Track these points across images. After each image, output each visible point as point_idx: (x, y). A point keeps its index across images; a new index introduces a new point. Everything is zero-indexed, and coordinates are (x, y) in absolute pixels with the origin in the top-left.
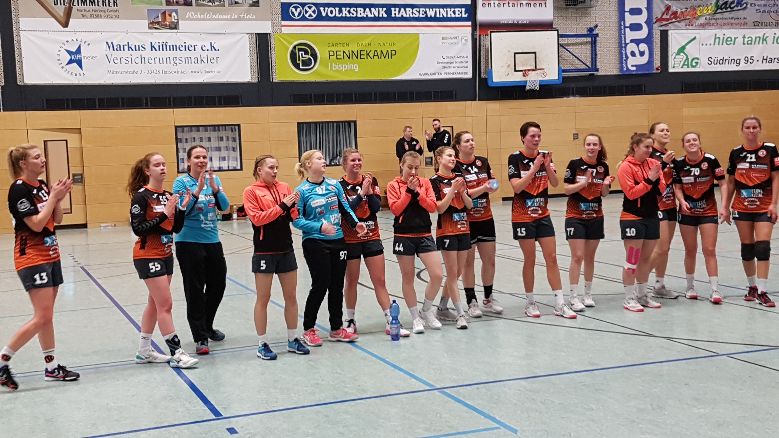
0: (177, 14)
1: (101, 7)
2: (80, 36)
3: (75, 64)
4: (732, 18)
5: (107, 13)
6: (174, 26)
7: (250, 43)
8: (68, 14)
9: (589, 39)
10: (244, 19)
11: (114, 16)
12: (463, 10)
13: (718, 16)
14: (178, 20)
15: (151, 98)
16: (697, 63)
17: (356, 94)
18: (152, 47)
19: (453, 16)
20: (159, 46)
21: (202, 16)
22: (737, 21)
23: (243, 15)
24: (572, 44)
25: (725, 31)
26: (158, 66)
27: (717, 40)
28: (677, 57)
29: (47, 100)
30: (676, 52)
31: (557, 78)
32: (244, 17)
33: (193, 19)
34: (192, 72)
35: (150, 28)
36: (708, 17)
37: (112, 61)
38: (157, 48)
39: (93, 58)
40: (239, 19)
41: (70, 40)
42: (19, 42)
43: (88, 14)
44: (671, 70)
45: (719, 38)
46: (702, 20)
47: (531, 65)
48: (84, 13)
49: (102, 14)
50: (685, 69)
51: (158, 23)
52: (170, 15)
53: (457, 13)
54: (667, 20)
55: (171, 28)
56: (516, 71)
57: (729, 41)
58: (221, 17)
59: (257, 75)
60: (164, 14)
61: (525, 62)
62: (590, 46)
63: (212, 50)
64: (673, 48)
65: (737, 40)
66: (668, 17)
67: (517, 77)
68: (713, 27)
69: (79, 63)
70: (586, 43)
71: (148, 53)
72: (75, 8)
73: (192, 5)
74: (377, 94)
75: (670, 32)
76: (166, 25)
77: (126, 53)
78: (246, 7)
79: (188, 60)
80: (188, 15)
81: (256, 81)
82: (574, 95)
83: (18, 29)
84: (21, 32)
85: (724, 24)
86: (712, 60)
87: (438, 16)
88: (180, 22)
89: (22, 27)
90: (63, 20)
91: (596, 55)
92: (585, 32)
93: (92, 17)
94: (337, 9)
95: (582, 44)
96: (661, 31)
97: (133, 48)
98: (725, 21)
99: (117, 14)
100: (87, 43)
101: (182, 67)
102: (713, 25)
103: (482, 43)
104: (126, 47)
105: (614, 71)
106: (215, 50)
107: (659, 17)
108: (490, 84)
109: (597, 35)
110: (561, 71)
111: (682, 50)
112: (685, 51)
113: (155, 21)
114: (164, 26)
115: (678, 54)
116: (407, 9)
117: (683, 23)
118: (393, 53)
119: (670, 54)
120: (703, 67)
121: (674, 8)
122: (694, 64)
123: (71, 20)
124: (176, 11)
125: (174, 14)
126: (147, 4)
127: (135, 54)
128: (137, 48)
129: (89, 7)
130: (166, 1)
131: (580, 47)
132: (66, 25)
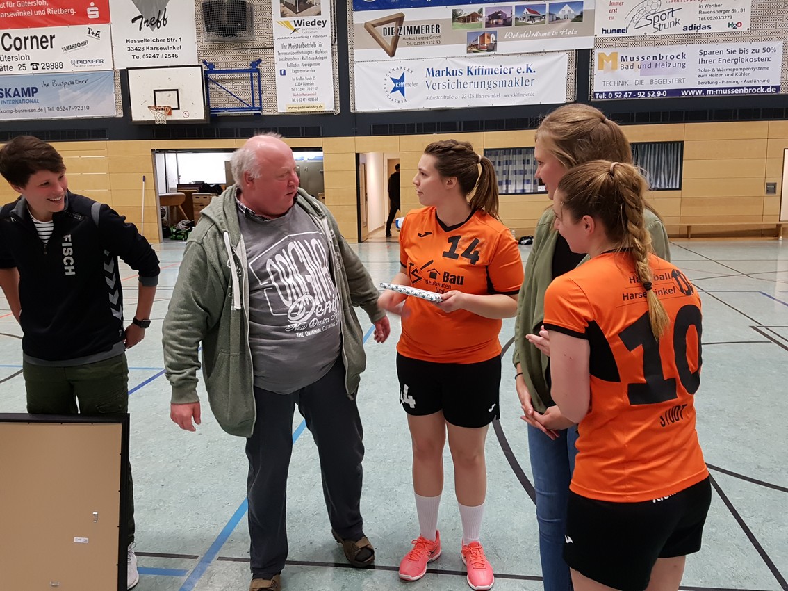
0: (496, 36)
1: (425, 35)
2: (404, 64)
3: (398, 92)
5: (430, 40)
6: (492, 48)
7: (569, 61)
8: (395, 44)
10: (564, 36)
11: (435, 43)
14: (496, 41)
18: (469, 71)
20: (475, 70)
21: (521, 36)
23: (563, 31)
26: (473, 91)
29: (374, 126)
32: (564, 33)
33: (512, 40)
34: (506, 96)
35: (468, 52)
37: (431, 87)
38: (474, 73)
39: (414, 85)
40: (559, 36)
41: (395, 68)
42: (353, 72)
43: (412, 42)
48: (409, 41)
49: (425, 41)
51: (476, 46)
52: (489, 37)
55: (488, 51)
58: (540, 35)
59: (573, 95)
60: (483, 35)
63: (527, 72)
69: (402, 90)
71: (464, 78)
72: (401, 37)
73: (511, 25)
76: (484, 48)
77: (444, 79)
78: (568, 22)
79: (503, 83)
80: (507, 35)
83: (353, 60)
84: (355, 63)
88: (498, 43)
89: (356, 59)
90: (390, 49)
93: (416, 44)
97: (451, 73)
99: (438, 39)
100: (410, 71)
101: (496, 90)
104: (445, 73)
106: (531, 72)
113: (475, 44)
114: (482, 49)
123: (398, 49)
124: (495, 33)
125: (493, 36)
126: (468, 27)
127: (453, 79)
128: (454, 73)
129: (414, 35)
130: (486, 23)
132: (392, 54)
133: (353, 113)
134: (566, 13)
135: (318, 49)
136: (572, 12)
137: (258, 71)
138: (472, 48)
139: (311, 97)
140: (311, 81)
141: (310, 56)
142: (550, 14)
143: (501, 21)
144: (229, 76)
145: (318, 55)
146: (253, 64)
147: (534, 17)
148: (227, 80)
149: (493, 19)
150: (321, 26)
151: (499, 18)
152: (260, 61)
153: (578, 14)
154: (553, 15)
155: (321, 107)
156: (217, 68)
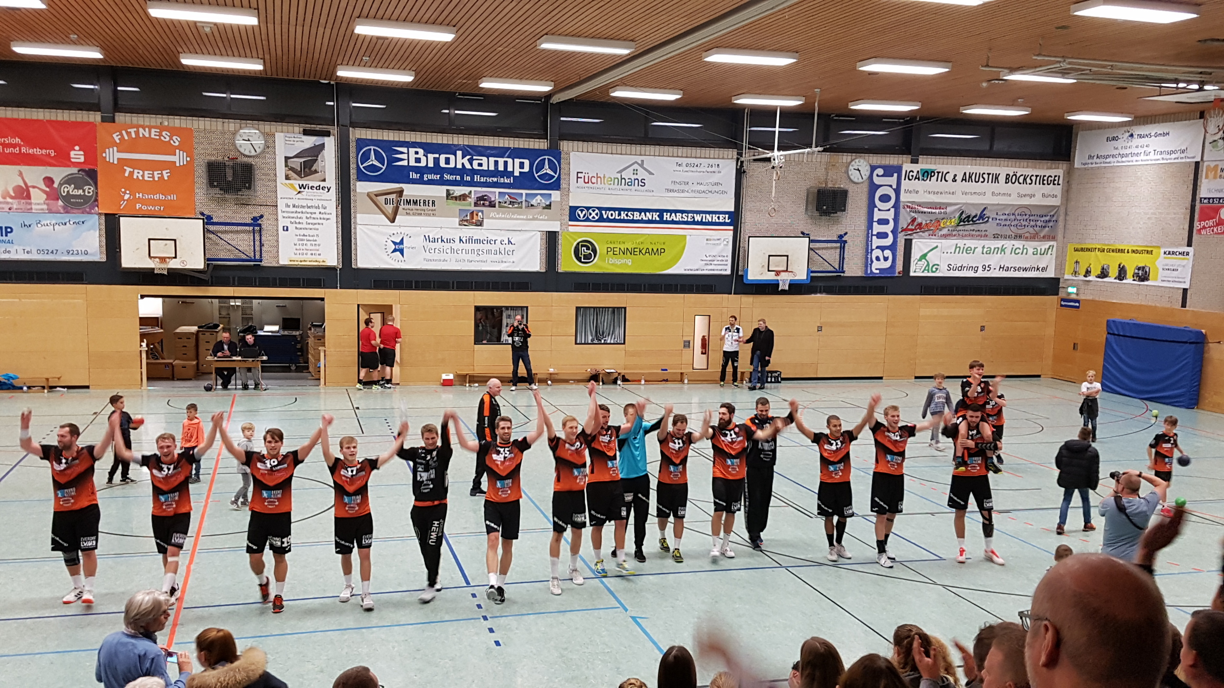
0: (483, 214)
1: (422, 207)
2: (403, 230)
3: (398, 253)
4: (973, 230)
5: (426, 212)
6: (480, 224)
7: (541, 239)
8: (396, 212)
9: (838, 245)
10: (537, 219)
11: (431, 215)
12: (727, 216)
13: (960, 228)
14: (483, 218)
16: (937, 269)
17: (628, 285)
18: (461, 240)
19: (717, 221)
21: (503, 216)
22: (978, 233)
23: (537, 216)
24: (823, 248)
25: (965, 242)
26: (464, 256)
27: (958, 249)
28: (919, 263)
29: (373, 280)
30: (918, 258)
31: (805, 278)
33: (496, 218)
34: (491, 262)
35: (460, 225)
36: (950, 229)
37: (427, 251)
39: (413, 248)
40: (534, 219)
41: (395, 233)
42: (355, 233)
43: (411, 212)
44: (912, 274)
45: (960, 247)
46: (945, 231)
47: (783, 266)
48: (408, 211)
49: (423, 212)
50: (926, 274)
51: (467, 221)
52: (477, 215)
53: (721, 218)
54: (912, 230)
55: (477, 225)
56: (769, 271)
57: (968, 250)
58: (518, 217)
59: (545, 266)
60: (472, 213)
61: (778, 264)
62: (839, 251)
63: (509, 244)
64: (915, 254)
65: (976, 250)
66: (913, 228)
67: (771, 276)
68: (955, 238)
69: (402, 252)
70: (836, 248)
71: (457, 245)
72: (401, 208)
73: (495, 207)
74: (647, 285)
75: (914, 241)
76: (473, 223)
77: (439, 245)
78: (540, 209)
79: (489, 252)
80: (492, 215)
81: (544, 270)
82: (820, 292)
83: (355, 223)
84: (357, 225)
85: (966, 236)
86: (952, 267)
87: (704, 220)
88: (485, 220)
89: (358, 221)
90: (391, 217)
91: (843, 258)
92: (835, 239)
93: (414, 214)
94: (617, 212)
95: (832, 248)
96: (906, 239)
97: (445, 241)
98: (967, 233)
99: (434, 212)
100: (409, 236)
101: (483, 257)
102: (955, 235)
103: (741, 245)
104: (440, 240)
105: (860, 273)
106: (512, 244)
107: (905, 227)
108: (745, 281)
109: (846, 242)
110: (809, 271)
111: (924, 256)
112: (927, 258)
113: (465, 219)
114: (472, 224)
115: (920, 260)
116: (678, 214)
117: (927, 233)
118: (663, 251)
119: (912, 260)
120: (943, 272)
121: (919, 220)
122: (934, 270)
123: (398, 217)
124: (482, 212)
125: (480, 214)
126: (459, 204)
127: (447, 246)
128: (449, 241)
129: (412, 207)
130: (475, 203)
131: (829, 251)
132: (393, 221)
133: (354, 269)
134: (539, 201)
135: (323, 211)
136: (543, 201)
137: (260, 225)
138: (463, 222)
139: (313, 252)
140: (315, 238)
141: (313, 216)
142: (526, 201)
143: (487, 203)
144: (227, 228)
145: (322, 216)
146: (255, 219)
147: (513, 202)
148: (226, 232)
149: (480, 200)
150: (325, 192)
151: (485, 200)
152: (262, 216)
153: (548, 203)
154: (529, 202)
155: (324, 261)
156: (215, 220)
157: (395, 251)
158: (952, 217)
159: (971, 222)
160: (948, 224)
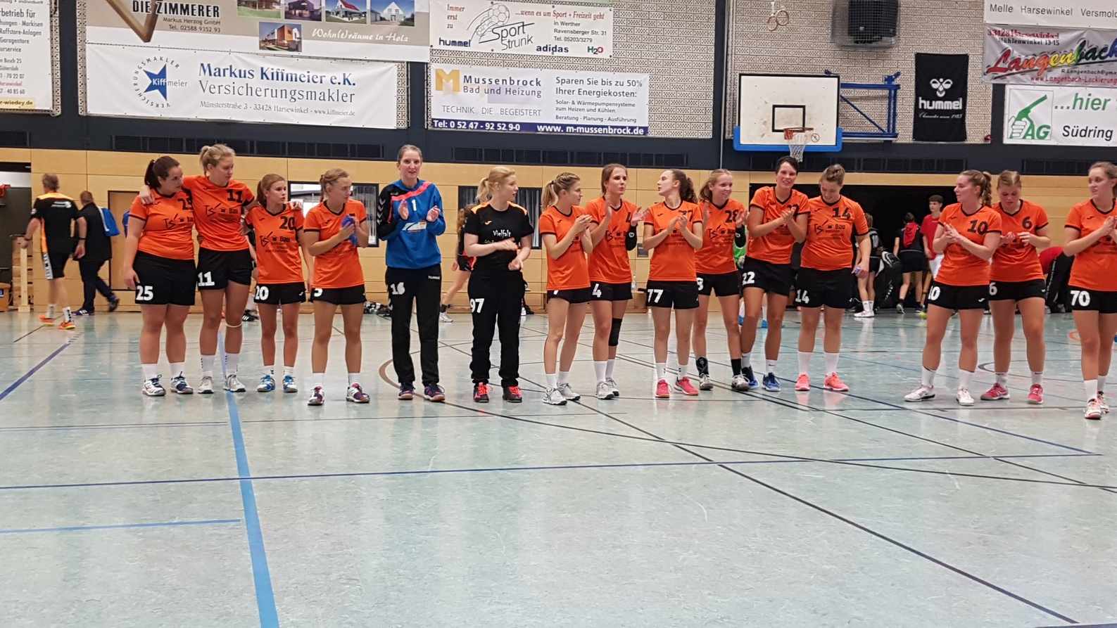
0: (300, 31)
1: (197, 17)
2: (165, 54)
3: (157, 92)
4: (1102, 72)
5: (204, 25)
6: (295, 47)
7: (399, 75)
8: (151, 25)
9: (886, 92)
10: (391, 42)
11: (213, 30)
13: (1081, 68)
14: (300, 38)
15: (258, 143)
16: (1046, 133)
17: (544, 152)
18: (263, 74)
20: (273, 73)
21: (334, 35)
22: (1109, 77)
23: (390, 37)
24: (861, 98)
25: (1090, 90)
26: (269, 101)
27: (1079, 101)
28: (1017, 123)
29: (117, 138)
30: (1016, 116)
31: (834, 143)
32: (392, 39)
33: (322, 39)
34: (316, 112)
35: (261, 48)
36: (1066, 69)
37: (207, 90)
38: (270, 77)
39: (182, 83)
40: (385, 41)
41: (152, 59)
42: (84, 58)
43: (178, 25)
44: (1006, 141)
45: (1082, 99)
46: (1057, 73)
47: (797, 124)
48: (173, 24)
49: (198, 26)
50: (1029, 141)
51: (273, 41)
52: (290, 32)
54: (1004, 70)
55: (290, 49)
56: (774, 130)
57: (1096, 104)
58: (360, 37)
59: (406, 119)
60: (282, 29)
61: (789, 119)
62: (887, 101)
63: (344, 84)
64: (1012, 109)
65: (1108, 103)
66: (1006, 66)
67: (777, 140)
68: (1074, 83)
69: (163, 90)
70: (882, 98)
71: (256, 82)
72: (161, 17)
73: (320, 20)
74: (575, 154)
75: (1008, 88)
76: (283, 45)
77: (227, 80)
78: (396, 26)
79: (311, 95)
80: (315, 32)
81: (404, 126)
83: (84, 41)
84: (87, 45)
85: (1090, 81)
86: (1070, 131)
88: (303, 41)
89: (88, 39)
90: (144, 32)
91: (895, 115)
92: (880, 82)
93: (183, 29)
95: (875, 98)
96: (994, 85)
97: (237, 74)
98: (1093, 76)
99: (217, 26)
100: (175, 64)
101: (303, 103)
102: (1073, 80)
103: (728, 91)
104: (228, 72)
106: (350, 84)
107: (993, 66)
108: (735, 146)
109: (898, 87)
110: (840, 134)
111: (1025, 113)
112: (1029, 115)
113: (270, 38)
114: (282, 46)
115: (1019, 118)
117: (1027, 77)
119: (1006, 118)
120: (1056, 139)
121: (1015, 54)
122: (1042, 134)
123: (155, 32)
124: (299, 27)
125: (295, 30)
126: (260, 14)
127: (239, 82)
128: (242, 75)
129: (180, 16)
130: (286, 13)
131: (871, 103)
132: (147, 38)
133: (82, 117)
134: (394, 13)
135: (28, 20)
136: (401, 12)
138: (266, 44)
139: (13, 88)
140: (15, 65)
141: (13, 28)
142: (372, 11)
143: (306, 13)
145: (26, 28)
147: (351, 13)
149: (295, 8)
151: (303, 8)
153: (408, 16)
154: (376, 13)
155: (29, 103)
157: (151, 88)
158: (1068, 50)
159: (1098, 60)
160: (1062, 61)
